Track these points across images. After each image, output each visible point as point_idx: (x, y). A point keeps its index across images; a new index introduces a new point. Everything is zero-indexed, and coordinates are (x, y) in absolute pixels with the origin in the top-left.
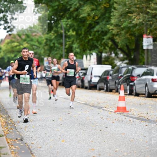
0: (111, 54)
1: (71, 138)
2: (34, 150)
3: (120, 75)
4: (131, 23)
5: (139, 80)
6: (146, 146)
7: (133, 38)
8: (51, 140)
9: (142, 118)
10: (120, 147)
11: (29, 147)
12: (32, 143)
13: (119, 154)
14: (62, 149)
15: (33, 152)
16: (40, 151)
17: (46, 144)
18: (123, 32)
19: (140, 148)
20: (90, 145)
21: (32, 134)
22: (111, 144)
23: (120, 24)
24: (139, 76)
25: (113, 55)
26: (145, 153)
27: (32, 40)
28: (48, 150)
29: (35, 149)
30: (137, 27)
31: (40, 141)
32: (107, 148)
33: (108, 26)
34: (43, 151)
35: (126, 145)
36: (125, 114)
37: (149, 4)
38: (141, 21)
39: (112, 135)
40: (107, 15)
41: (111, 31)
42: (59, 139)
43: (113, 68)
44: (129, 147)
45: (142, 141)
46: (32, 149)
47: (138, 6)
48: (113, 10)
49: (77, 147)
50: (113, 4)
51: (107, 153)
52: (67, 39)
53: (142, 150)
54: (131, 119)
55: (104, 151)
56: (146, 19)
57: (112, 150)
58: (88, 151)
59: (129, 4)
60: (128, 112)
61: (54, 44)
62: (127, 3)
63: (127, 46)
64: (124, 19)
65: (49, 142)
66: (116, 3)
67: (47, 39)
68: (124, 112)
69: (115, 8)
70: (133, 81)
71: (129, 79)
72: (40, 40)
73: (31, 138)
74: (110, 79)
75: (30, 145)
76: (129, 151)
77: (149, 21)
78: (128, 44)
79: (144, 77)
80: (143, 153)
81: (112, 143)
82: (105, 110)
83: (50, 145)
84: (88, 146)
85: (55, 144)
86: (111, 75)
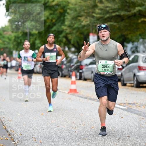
0: (65, 48)
1: (34, 113)
2: (5, 123)
3: (72, 65)
4: (80, 24)
5: (87, 69)
6: (92, 119)
7: (82, 36)
8: (19, 115)
9: (89, 97)
10: (72, 120)
11: (1, 120)
12: (4, 117)
13: (71, 125)
14: (27, 122)
15: (4, 124)
16: (10, 123)
17: (15, 118)
18: (74, 31)
19: (87, 120)
20: (49, 118)
21: (4, 110)
22: (64, 117)
23: (72, 25)
24: (86, 65)
25: (67, 49)
26: (91, 124)
27: (4, 37)
28: (16, 122)
29: (6, 121)
30: (85, 28)
31: (10, 116)
32: (62, 121)
33: (63, 27)
34: (12, 123)
35: (77, 118)
36: (76, 94)
37: (95, 10)
38: (88, 22)
39: (66, 111)
40: (62, 18)
41: (65, 31)
42: (25, 114)
43: (67, 59)
44: (79, 120)
45: (89, 115)
46: (4, 122)
47: (86, 11)
48: (66, 14)
49: (38, 120)
50: (66, 10)
51: (62, 124)
52: (31, 37)
53: (89, 123)
54: (81, 98)
55: (60, 123)
56: (92, 22)
57: (65, 122)
58: (47, 123)
59: (79, 10)
60: (78, 93)
61: (21, 40)
62: (78, 9)
63: (78, 42)
64: (75, 22)
65: (17, 116)
66: (69, 9)
67: (15, 37)
68: (74, 93)
69: (68, 13)
70: (81, 69)
71: (79, 68)
72: (10, 37)
73: (3, 113)
74: (64, 68)
75: (2, 119)
76: (79, 123)
77: (94, 23)
78: (79, 41)
79: (91, 66)
80: (90, 125)
81: (66, 117)
82: (61, 92)
83: (18, 118)
84: (47, 120)
85: (21, 118)
86: (65, 65)
